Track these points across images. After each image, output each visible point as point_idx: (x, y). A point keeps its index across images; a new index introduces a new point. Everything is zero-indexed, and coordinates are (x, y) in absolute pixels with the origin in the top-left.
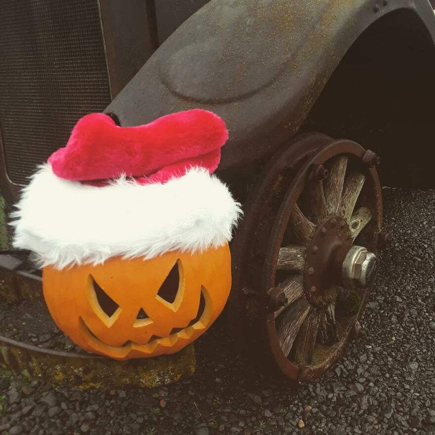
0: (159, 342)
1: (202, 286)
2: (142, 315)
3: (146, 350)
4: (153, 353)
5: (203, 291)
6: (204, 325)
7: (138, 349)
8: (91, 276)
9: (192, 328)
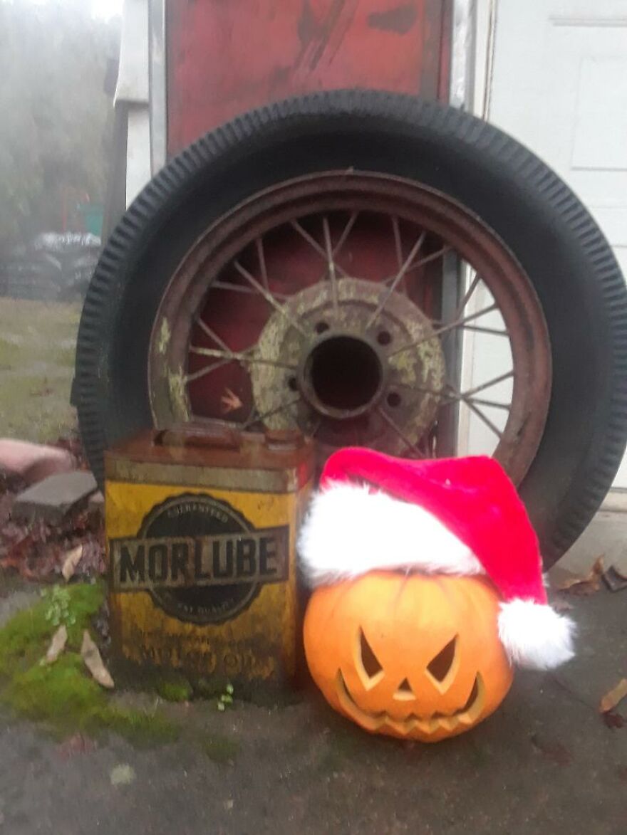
0: (416, 723)
1: (478, 673)
2: (405, 686)
3: (401, 729)
5: (478, 681)
6: (471, 719)
8: (360, 628)
9: (457, 718)
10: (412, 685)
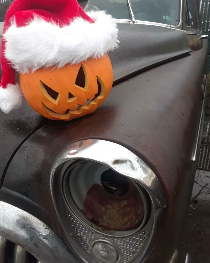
0: (82, 108)
1: (97, 76)
2: (71, 96)
3: (77, 113)
4: (81, 114)
5: (98, 79)
6: (103, 97)
7: (74, 113)
8: (41, 81)
9: (97, 98)
10: (73, 94)
